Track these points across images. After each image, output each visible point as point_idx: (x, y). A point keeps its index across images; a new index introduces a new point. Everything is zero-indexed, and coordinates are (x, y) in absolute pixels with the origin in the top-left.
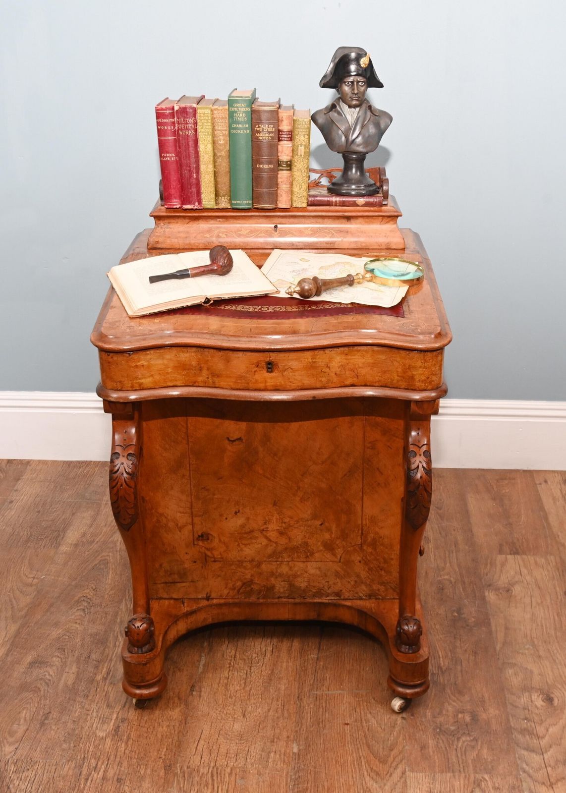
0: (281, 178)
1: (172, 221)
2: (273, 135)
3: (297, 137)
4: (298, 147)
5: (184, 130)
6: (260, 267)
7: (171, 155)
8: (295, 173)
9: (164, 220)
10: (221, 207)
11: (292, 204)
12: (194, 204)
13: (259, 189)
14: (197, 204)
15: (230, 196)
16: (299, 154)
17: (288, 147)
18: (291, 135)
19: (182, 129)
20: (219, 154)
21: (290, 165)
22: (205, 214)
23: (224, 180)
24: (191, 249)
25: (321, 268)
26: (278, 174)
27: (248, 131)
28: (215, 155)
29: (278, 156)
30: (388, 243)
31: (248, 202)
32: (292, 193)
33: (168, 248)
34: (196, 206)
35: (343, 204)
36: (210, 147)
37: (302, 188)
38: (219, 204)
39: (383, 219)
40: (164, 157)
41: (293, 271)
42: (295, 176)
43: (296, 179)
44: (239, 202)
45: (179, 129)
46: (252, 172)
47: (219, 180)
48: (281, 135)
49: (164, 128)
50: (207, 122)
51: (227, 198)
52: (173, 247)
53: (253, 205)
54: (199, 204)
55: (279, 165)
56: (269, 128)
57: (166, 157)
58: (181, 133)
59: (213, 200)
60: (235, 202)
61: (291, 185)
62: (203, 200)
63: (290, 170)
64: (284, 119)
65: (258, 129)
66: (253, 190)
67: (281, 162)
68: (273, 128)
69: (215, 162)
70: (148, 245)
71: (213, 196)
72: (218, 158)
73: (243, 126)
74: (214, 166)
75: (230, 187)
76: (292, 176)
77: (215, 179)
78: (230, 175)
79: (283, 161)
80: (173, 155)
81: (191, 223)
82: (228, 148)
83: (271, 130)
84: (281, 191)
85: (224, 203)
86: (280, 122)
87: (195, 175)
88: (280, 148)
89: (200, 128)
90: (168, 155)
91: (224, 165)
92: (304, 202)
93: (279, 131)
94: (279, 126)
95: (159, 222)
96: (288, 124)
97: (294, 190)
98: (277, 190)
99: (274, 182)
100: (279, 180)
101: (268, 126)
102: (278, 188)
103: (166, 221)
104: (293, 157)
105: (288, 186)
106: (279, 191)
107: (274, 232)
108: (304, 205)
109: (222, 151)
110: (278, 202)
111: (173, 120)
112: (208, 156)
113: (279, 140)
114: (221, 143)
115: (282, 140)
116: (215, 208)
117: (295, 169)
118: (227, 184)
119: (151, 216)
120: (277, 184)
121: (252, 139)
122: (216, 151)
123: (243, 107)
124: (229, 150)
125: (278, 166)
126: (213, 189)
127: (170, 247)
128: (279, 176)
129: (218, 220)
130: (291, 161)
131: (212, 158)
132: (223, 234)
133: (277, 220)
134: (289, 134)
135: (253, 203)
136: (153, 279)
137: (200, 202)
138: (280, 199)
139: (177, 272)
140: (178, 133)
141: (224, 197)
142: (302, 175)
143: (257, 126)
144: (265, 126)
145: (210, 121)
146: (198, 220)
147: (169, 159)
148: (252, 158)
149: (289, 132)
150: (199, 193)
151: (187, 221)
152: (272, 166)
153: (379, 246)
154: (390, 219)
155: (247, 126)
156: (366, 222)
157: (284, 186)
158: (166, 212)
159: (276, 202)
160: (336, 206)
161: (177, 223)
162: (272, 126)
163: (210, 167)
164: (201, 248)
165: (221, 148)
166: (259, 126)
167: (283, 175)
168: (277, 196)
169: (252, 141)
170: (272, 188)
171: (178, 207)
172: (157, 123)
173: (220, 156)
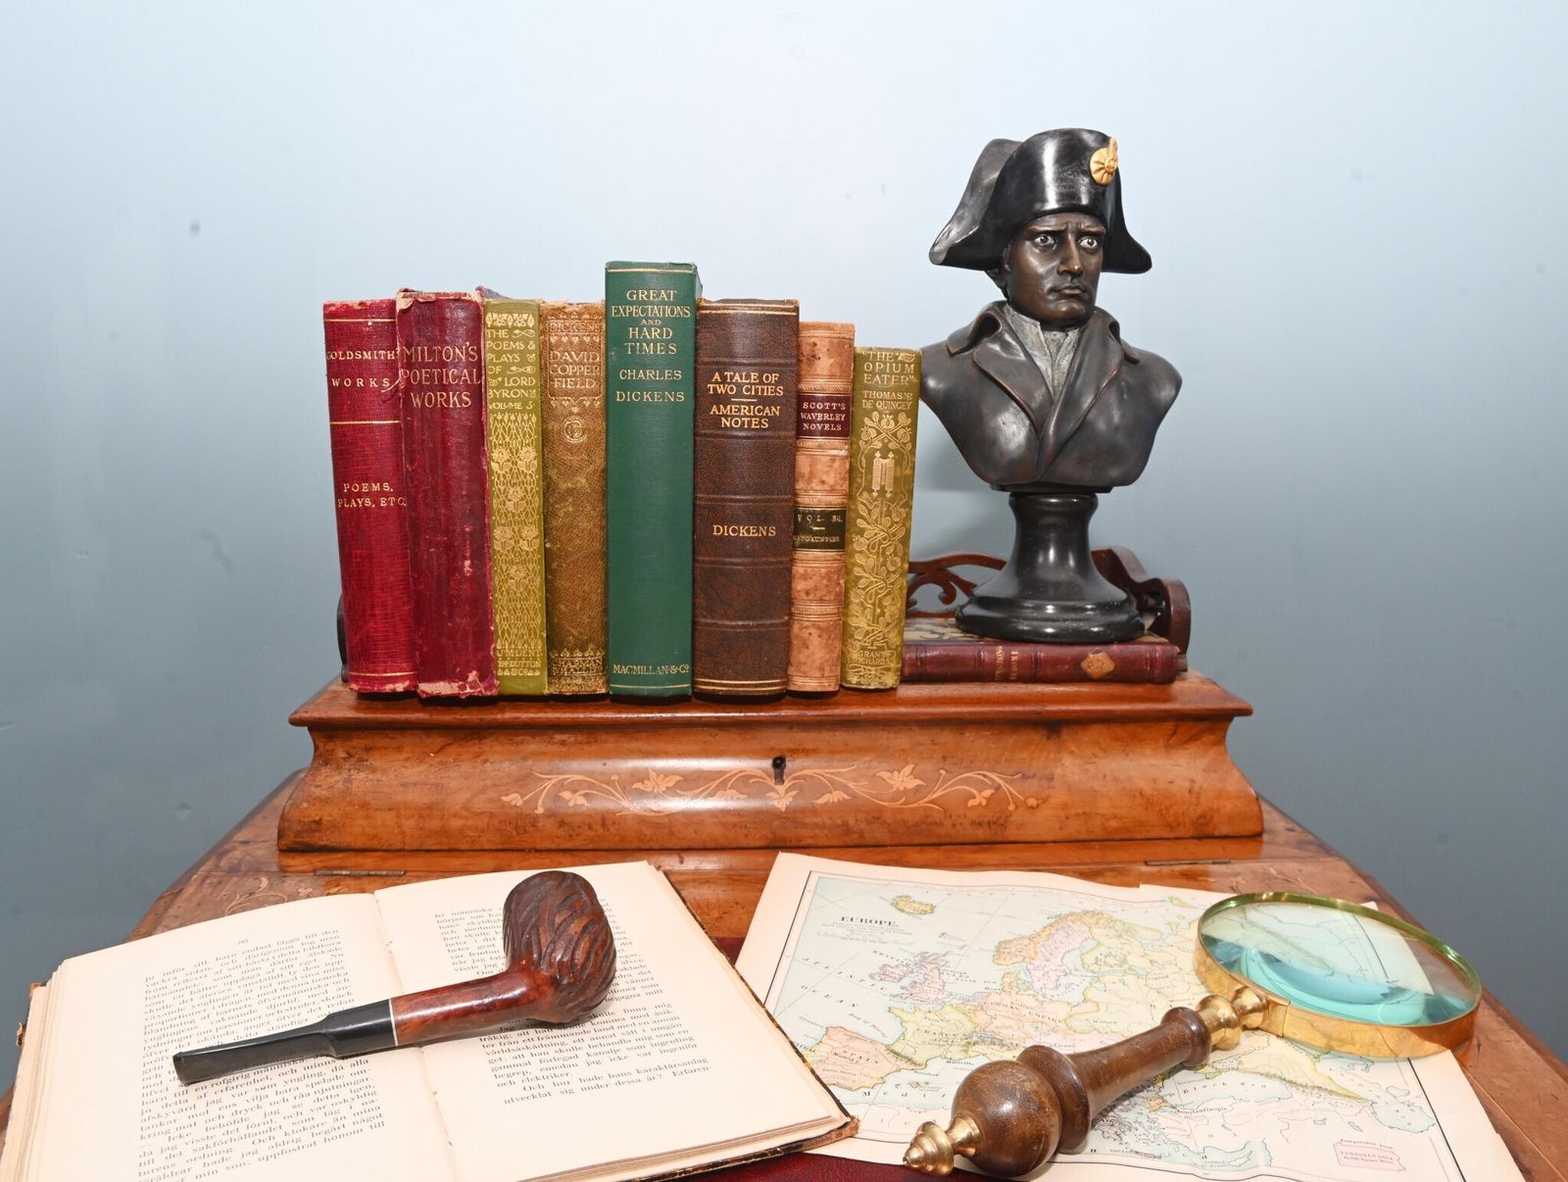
0: (805, 577)
1: (381, 741)
2: (776, 411)
3: (867, 421)
4: (870, 458)
5: (431, 388)
6: (731, 947)
7: (376, 487)
8: (859, 559)
9: (349, 738)
10: (567, 690)
11: (843, 676)
12: (464, 678)
13: (722, 617)
14: (473, 676)
15: (605, 647)
16: (876, 487)
17: (833, 458)
18: (847, 412)
19: (421, 388)
20: (564, 486)
21: (836, 529)
22: (508, 715)
23: (584, 585)
24: (449, 850)
25: (1001, 949)
26: (792, 561)
27: (681, 396)
28: (548, 488)
29: (796, 495)
30: (1202, 816)
31: (674, 670)
32: (842, 631)
33: (357, 846)
34: (472, 685)
35: (1033, 673)
36: (529, 456)
37: (883, 614)
38: (560, 677)
39: (1177, 727)
40: (350, 496)
41: (884, 973)
42: (857, 571)
43: (862, 583)
44: (639, 670)
45: (409, 387)
46: (694, 553)
47: (561, 583)
48: (810, 411)
49: (354, 383)
50: (523, 363)
51: (592, 655)
52: (375, 844)
53: (694, 683)
54: (482, 678)
55: (799, 529)
56: (761, 383)
57: (360, 495)
58: (417, 402)
59: (538, 664)
60: (625, 670)
61: (844, 602)
62: (501, 664)
63: (841, 546)
64: (822, 348)
65: (721, 390)
66: (694, 623)
67: (804, 514)
68: (777, 384)
69: (547, 515)
70: (281, 835)
71: (538, 646)
72: (563, 499)
73: (662, 374)
74: (547, 533)
75: (605, 611)
76: (845, 569)
77: (547, 582)
78: (606, 564)
79: (814, 514)
80: (387, 487)
81: (453, 749)
82: (599, 462)
83: (768, 391)
84: (801, 629)
85: (582, 676)
86: (804, 366)
87: (467, 563)
88: (803, 463)
89: (493, 382)
90: (365, 488)
91: (583, 524)
92: (888, 669)
93: (801, 398)
94: (799, 378)
95: (330, 746)
96: (837, 372)
97: (853, 622)
98: (788, 624)
99: (776, 594)
100: (800, 585)
101: (760, 377)
102: (791, 615)
103: (355, 742)
104: (850, 496)
105: (831, 609)
106: (796, 629)
107: (771, 782)
108: (890, 680)
109: (576, 471)
110: (791, 671)
111: (390, 356)
112: (521, 494)
113: (800, 432)
114: (574, 441)
115: (811, 433)
116: (546, 692)
117: (859, 543)
118: (596, 598)
119: (296, 722)
120: (789, 601)
121: (695, 426)
122: (553, 473)
123: (663, 303)
124: (605, 471)
125: (796, 533)
126: (540, 620)
127: (368, 845)
128: (799, 569)
129: (559, 737)
130: (842, 513)
131: (537, 502)
132: (574, 791)
133: (780, 740)
134: (839, 410)
135: (694, 673)
136: (195, 1067)
137: (486, 670)
138: (799, 656)
139: (332, 1018)
140: (408, 402)
141: (583, 649)
142: (884, 564)
143: (717, 376)
144: (748, 377)
145: (532, 357)
146: (481, 738)
147: (368, 502)
148: (695, 498)
149: (838, 400)
150: (482, 636)
151: (438, 740)
152: (773, 532)
153: (1171, 827)
154: (1202, 725)
155: (679, 374)
156: (1116, 739)
157: (815, 608)
158: (356, 709)
159: (782, 665)
160: (1005, 679)
161: (399, 749)
162: (774, 377)
163: (530, 536)
164: (487, 847)
165: (575, 459)
166: (724, 381)
167: (812, 564)
168: (788, 646)
169: (695, 434)
170: (772, 618)
171: (400, 687)
172: (330, 363)
173: (570, 491)
